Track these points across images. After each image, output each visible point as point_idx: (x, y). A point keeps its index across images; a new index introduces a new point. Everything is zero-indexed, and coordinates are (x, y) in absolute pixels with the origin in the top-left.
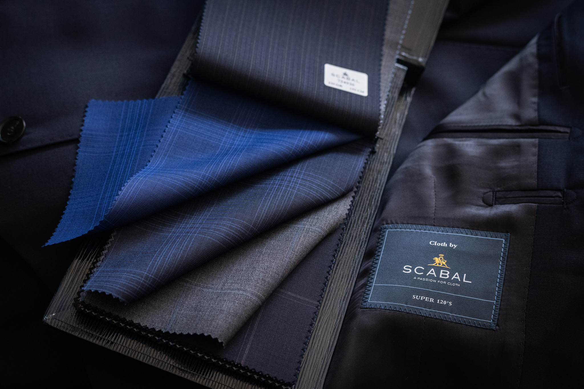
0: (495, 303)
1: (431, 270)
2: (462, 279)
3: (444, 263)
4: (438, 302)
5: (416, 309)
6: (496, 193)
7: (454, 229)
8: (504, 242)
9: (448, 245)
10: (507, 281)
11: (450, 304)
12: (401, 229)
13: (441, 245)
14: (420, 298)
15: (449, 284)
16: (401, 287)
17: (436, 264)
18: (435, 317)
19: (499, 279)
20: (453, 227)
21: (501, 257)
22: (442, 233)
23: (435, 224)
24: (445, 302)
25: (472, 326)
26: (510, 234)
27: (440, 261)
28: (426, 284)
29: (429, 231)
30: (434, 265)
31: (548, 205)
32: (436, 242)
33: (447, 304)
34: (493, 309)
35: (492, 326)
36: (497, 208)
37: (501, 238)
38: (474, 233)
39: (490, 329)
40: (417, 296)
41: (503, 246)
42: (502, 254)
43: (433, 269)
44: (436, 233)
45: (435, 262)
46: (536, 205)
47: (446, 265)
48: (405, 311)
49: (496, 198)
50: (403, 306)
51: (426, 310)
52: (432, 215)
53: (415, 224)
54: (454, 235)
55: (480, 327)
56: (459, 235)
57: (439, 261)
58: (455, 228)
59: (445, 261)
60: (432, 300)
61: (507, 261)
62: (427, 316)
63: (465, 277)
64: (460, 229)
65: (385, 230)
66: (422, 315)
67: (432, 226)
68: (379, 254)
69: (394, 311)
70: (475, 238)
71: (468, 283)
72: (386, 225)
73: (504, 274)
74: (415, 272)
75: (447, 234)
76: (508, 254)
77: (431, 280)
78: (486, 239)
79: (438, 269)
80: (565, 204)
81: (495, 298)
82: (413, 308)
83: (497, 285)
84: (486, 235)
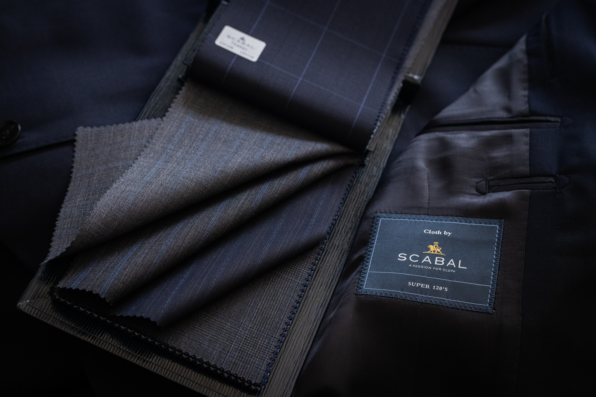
0: (491, 288)
1: (426, 258)
2: (457, 265)
3: (439, 250)
4: (434, 288)
5: (413, 295)
6: (489, 182)
7: (448, 218)
8: (498, 228)
9: (443, 233)
10: (502, 265)
11: (446, 290)
12: (395, 218)
13: (435, 233)
14: (416, 284)
15: (444, 270)
16: (397, 274)
17: (431, 252)
18: (431, 303)
19: (495, 264)
20: (447, 216)
21: (496, 243)
22: (436, 222)
23: (429, 214)
24: (441, 288)
25: (468, 310)
26: (504, 220)
27: (435, 248)
28: (421, 271)
29: (423, 220)
30: (429, 252)
31: (541, 190)
32: (430, 230)
33: (443, 290)
34: (489, 293)
35: (488, 310)
36: (490, 196)
37: (495, 225)
38: (468, 220)
39: (486, 313)
40: (413, 283)
41: (497, 232)
42: (496, 239)
43: (428, 257)
44: (430, 222)
45: (430, 250)
46: (530, 190)
47: (441, 252)
48: (401, 298)
49: (489, 186)
50: (399, 292)
51: (422, 297)
52: (426, 205)
53: (409, 214)
54: (448, 223)
55: (477, 311)
56: (454, 223)
57: (433, 248)
58: (449, 216)
59: (439, 249)
60: (428, 286)
61: (501, 246)
62: (423, 302)
63: (460, 263)
64: (454, 217)
65: (378, 218)
66: (418, 302)
67: (426, 215)
68: (373, 242)
69: (390, 297)
70: (470, 225)
71: (463, 269)
72: (380, 214)
73: (499, 258)
74: (410, 260)
75: (441, 223)
76: (502, 240)
77: (426, 267)
78: (480, 226)
79: (433, 257)
80: (558, 188)
81: (491, 282)
82: (409, 294)
83: (493, 270)
84: (480, 222)
